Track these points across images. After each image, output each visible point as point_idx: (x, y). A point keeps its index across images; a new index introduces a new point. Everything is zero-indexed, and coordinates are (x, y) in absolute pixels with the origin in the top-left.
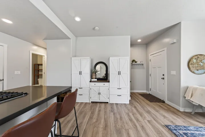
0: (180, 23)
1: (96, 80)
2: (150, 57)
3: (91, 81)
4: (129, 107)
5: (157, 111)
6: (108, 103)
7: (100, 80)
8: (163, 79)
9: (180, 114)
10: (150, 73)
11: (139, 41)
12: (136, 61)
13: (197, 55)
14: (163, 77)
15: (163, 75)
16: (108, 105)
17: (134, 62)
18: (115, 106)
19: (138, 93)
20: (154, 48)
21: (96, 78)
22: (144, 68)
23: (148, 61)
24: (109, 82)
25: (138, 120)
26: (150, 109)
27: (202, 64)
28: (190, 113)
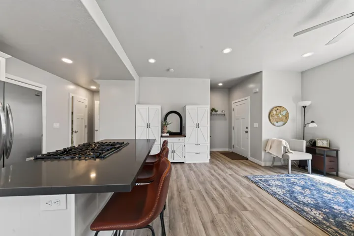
0: (261, 72)
1: (168, 135)
2: (233, 106)
3: (162, 137)
4: (210, 165)
5: (239, 167)
6: (184, 163)
7: (172, 134)
8: (247, 132)
9: (261, 169)
10: (233, 126)
11: (220, 84)
12: (217, 110)
13: (276, 107)
14: (247, 130)
15: (247, 128)
16: (184, 165)
17: (214, 111)
18: (193, 165)
19: (218, 152)
20: (237, 95)
21: (167, 133)
22: (226, 120)
23: (230, 110)
24: (185, 137)
25: (220, 175)
26: (232, 166)
27: (281, 116)
28: (269, 167)
